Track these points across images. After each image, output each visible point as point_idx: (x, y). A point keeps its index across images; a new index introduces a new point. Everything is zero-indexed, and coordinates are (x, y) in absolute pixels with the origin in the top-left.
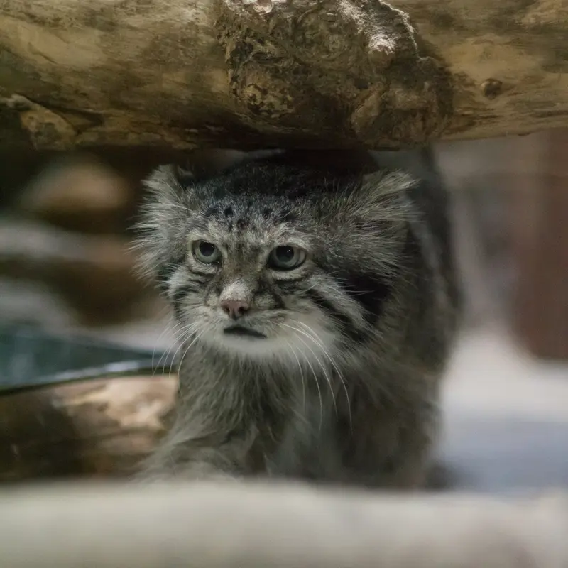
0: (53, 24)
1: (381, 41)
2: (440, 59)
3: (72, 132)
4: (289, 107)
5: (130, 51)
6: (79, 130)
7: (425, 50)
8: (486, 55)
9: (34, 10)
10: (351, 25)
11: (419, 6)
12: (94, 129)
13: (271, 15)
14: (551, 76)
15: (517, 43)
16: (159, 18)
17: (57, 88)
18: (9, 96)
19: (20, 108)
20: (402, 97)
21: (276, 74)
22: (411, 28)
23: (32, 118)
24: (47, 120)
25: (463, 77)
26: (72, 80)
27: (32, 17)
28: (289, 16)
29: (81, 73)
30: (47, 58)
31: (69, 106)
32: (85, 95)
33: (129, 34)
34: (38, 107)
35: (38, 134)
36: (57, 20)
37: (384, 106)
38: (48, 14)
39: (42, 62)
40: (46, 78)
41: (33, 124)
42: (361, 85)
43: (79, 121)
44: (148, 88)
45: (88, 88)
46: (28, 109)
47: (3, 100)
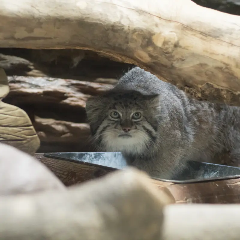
19: (239, 96)
47: (234, 93)
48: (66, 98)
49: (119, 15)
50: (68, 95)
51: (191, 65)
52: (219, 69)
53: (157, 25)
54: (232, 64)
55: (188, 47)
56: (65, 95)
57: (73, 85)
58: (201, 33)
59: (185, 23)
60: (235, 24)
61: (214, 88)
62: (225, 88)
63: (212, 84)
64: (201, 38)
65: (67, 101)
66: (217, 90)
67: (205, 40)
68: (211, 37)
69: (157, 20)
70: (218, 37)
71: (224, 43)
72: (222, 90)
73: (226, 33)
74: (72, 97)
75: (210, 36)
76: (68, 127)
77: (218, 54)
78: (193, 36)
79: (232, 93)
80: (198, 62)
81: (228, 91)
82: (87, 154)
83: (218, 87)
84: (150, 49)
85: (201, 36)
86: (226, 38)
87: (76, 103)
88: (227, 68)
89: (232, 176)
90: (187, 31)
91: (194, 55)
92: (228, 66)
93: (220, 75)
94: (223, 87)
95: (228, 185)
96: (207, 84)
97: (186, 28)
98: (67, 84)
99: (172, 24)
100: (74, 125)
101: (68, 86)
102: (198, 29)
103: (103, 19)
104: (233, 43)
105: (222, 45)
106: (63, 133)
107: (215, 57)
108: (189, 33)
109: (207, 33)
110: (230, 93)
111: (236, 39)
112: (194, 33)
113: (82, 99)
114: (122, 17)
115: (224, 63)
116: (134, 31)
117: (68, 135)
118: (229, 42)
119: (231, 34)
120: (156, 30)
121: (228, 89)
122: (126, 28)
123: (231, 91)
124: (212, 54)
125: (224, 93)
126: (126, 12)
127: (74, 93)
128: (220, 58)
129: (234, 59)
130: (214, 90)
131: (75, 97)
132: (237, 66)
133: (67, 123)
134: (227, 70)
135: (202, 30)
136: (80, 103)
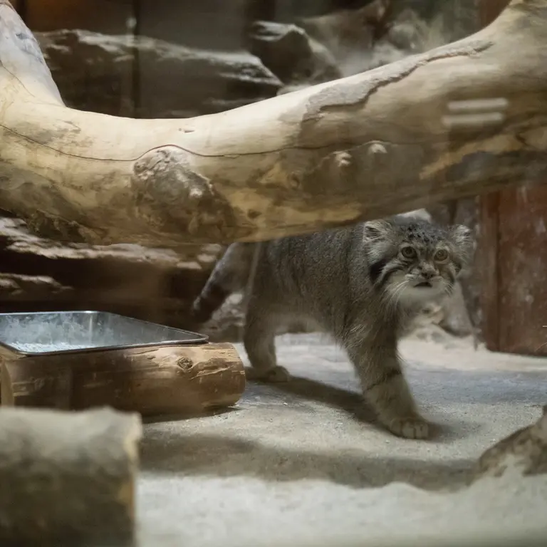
0: (79, 189)
1: (196, 192)
2: (226, 200)
4: (161, 222)
5: (107, 200)
7: (218, 196)
8: (246, 199)
9: (73, 183)
10: (182, 184)
11: (216, 176)
13: (147, 181)
14: (278, 208)
15: (259, 193)
16: (114, 185)
18: (71, 222)
19: (76, 227)
20: (207, 218)
21: (153, 208)
22: (211, 186)
24: (87, 232)
25: (237, 209)
27: (73, 187)
28: (154, 181)
29: (92, 210)
30: (80, 204)
34: (81, 226)
36: (81, 187)
37: (200, 221)
38: (78, 185)
40: (81, 213)
42: (189, 212)
46: (78, 227)
48: (12, 242)
50: (14, 239)
51: (17, 185)
52: (45, 188)
54: (59, 180)
55: (11, 159)
56: (9, 239)
57: (22, 225)
58: (28, 138)
59: (8, 126)
60: (70, 123)
61: (46, 218)
62: (57, 217)
63: (43, 212)
64: (26, 146)
65: (13, 247)
66: (50, 221)
67: (30, 148)
68: (38, 144)
70: (45, 143)
71: (52, 151)
73: (57, 136)
74: (19, 241)
75: (37, 142)
76: (19, 281)
77: (43, 168)
78: (17, 144)
79: (67, 224)
80: (23, 182)
81: (60, 221)
83: (50, 216)
85: (26, 142)
86: (55, 144)
87: (26, 250)
90: (9, 137)
91: (19, 171)
92: (55, 185)
93: (48, 198)
94: (55, 215)
95: (125, 356)
96: (38, 212)
98: (14, 225)
100: (25, 278)
101: (16, 228)
102: (24, 134)
104: (62, 150)
105: (49, 153)
106: (11, 289)
107: (40, 172)
108: (13, 138)
109: (34, 138)
110: (63, 223)
111: (67, 145)
112: (18, 139)
113: (34, 244)
115: (51, 181)
117: (19, 292)
118: (57, 149)
119: (61, 137)
121: (61, 218)
123: (64, 220)
124: (37, 167)
125: (56, 224)
127: (22, 237)
128: (45, 173)
129: (61, 174)
130: (46, 221)
131: (26, 242)
132: (64, 183)
133: (16, 276)
134: (54, 191)
135: (28, 134)
136: (33, 249)
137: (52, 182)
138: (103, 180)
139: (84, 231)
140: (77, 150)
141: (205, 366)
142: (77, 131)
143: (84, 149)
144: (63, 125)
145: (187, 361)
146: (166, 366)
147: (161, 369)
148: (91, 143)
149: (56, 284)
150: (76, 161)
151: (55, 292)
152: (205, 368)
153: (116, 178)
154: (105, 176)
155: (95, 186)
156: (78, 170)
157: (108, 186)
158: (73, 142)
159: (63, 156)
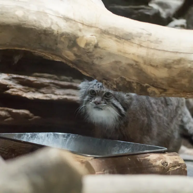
0: (156, 67)
3: (159, 93)
5: (175, 74)
6: (161, 93)
9: (152, 63)
12: (164, 92)
16: (182, 66)
17: (156, 82)
18: (144, 84)
19: (147, 87)
23: (150, 89)
24: (154, 90)
26: (160, 81)
27: (151, 65)
29: (162, 79)
30: (154, 75)
31: (159, 87)
32: (163, 84)
33: (174, 69)
34: (152, 87)
35: (151, 93)
38: (155, 65)
39: (153, 76)
40: (154, 80)
41: (150, 91)
43: (161, 90)
44: (178, 83)
45: (164, 82)
46: (149, 87)
47: (143, 85)
48: (8, 89)
49: (49, 21)
50: (10, 87)
51: (108, 62)
52: (131, 65)
53: (80, 30)
54: (141, 61)
55: (106, 47)
56: (8, 86)
57: (14, 78)
58: (116, 36)
59: (103, 28)
60: (143, 29)
61: (126, 81)
62: (135, 81)
63: (124, 77)
64: (116, 41)
65: (9, 91)
66: (129, 83)
67: (119, 42)
68: (124, 40)
69: (80, 26)
70: (130, 40)
71: (134, 45)
72: (133, 82)
73: (136, 36)
74: (13, 88)
75: (123, 39)
76: (10, 112)
77: (130, 54)
78: (109, 39)
79: (141, 85)
81: (137, 83)
82: (25, 134)
83: (129, 80)
84: (75, 49)
85: (116, 39)
86: (136, 41)
87: (16, 93)
88: (136, 65)
89: (141, 152)
90: (105, 35)
91: (110, 54)
92: (138, 63)
93: (131, 71)
95: (138, 159)
96: (121, 77)
97: (104, 32)
98: (9, 78)
99: (93, 29)
100: (14, 111)
101: (10, 80)
102: (114, 33)
103: (37, 25)
104: (142, 44)
105: (132, 46)
106: (6, 117)
107: (127, 56)
108: (107, 36)
109: (121, 36)
110: (139, 85)
111: (144, 42)
112: (110, 36)
113: (21, 90)
114: (52, 23)
116: (62, 35)
117: (10, 119)
118: (139, 44)
119: (140, 37)
120: (79, 34)
121: (138, 82)
122: (55, 32)
123: (141, 83)
124: (125, 53)
125: (134, 85)
126: (55, 20)
127: (14, 85)
128: (131, 57)
129: (143, 58)
130: (126, 83)
131: (16, 88)
132: (145, 63)
133: (9, 109)
134: (136, 66)
135: (117, 34)
136: (20, 93)
137: (136, 62)
138: (173, 63)
139: (151, 89)
140: (153, 45)
141: (172, 165)
142: (150, 35)
143: (157, 45)
144: (140, 31)
145: (166, 163)
146: (156, 165)
147: (154, 166)
148: (161, 42)
149: (31, 115)
150: (152, 51)
151: (30, 120)
152: (173, 166)
153: (182, 62)
154: (174, 61)
155: (167, 65)
156: (155, 57)
157: (176, 66)
158: (148, 40)
159: (143, 48)
